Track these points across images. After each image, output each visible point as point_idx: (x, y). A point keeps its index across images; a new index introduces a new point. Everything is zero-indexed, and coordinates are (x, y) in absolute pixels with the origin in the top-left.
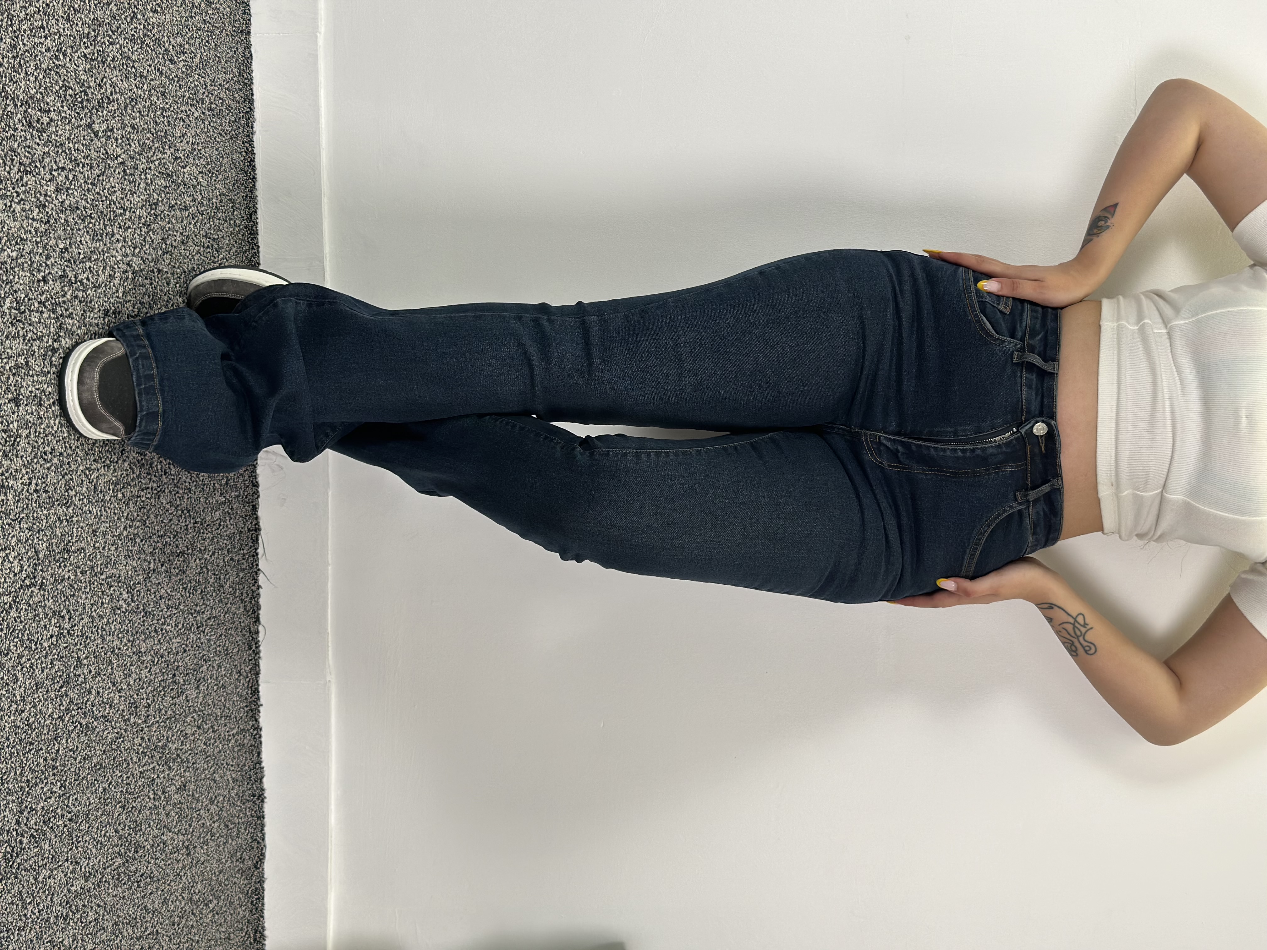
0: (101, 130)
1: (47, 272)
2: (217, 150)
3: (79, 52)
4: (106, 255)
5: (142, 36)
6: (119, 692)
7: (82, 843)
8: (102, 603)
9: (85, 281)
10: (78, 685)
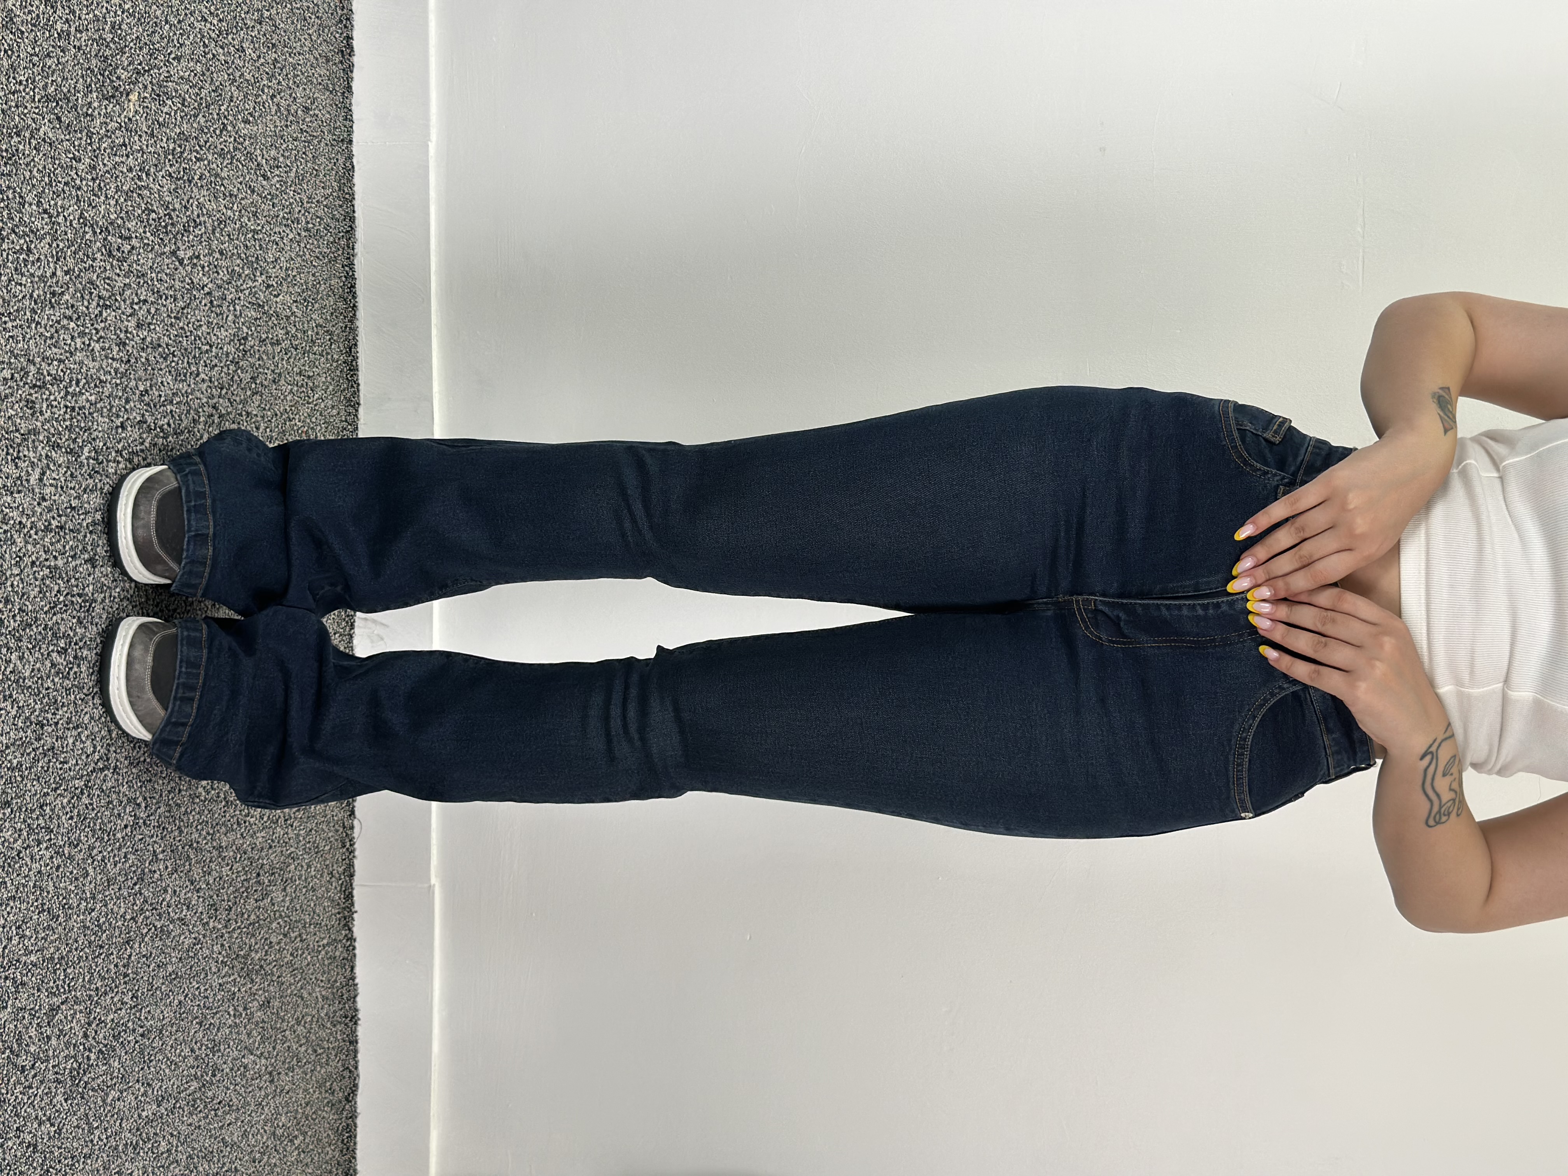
0: (187, 257)
1: (126, 417)
2: (313, 275)
3: (163, 171)
4: (190, 397)
5: (232, 150)
6: (198, 891)
7: (154, 1062)
8: (180, 791)
9: (166, 427)
10: (153, 882)
